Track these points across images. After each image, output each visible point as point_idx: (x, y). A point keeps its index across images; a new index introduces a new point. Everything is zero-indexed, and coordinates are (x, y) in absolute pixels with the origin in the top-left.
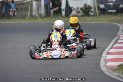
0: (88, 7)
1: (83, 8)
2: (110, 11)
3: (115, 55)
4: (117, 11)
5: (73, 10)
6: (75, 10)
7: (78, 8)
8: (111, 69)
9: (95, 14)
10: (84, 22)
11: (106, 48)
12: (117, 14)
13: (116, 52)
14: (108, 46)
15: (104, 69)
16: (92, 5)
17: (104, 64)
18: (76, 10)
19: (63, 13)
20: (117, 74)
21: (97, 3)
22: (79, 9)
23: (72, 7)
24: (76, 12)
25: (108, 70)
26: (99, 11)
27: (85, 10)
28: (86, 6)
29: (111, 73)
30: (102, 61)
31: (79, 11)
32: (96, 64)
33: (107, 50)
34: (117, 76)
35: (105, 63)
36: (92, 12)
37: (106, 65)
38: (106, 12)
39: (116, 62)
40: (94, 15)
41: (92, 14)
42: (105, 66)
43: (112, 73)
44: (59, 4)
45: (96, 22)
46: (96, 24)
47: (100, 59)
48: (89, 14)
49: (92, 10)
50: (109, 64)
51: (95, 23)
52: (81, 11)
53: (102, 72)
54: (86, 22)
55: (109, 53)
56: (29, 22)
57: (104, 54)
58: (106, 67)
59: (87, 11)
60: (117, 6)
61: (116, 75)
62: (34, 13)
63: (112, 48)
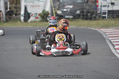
0: (46, 12)
1: (42, 14)
2: (67, 17)
4: (74, 17)
5: (32, 16)
6: (33, 15)
7: (36, 14)
16: (50, 12)
18: (35, 16)
19: (22, 18)
22: (38, 14)
23: (31, 13)
24: (34, 18)
26: (57, 17)
27: (43, 15)
28: (44, 12)
31: (37, 16)
48: (47, 19)
49: (50, 15)
52: (39, 17)
59: (45, 17)
60: (74, 12)
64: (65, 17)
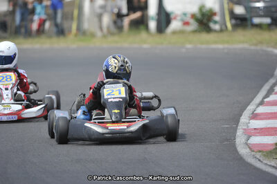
0: (207, 11)
2: (256, 20)
3: (269, 119)
4: (274, 22)
5: (175, 18)
6: (179, 18)
7: (185, 14)
8: (260, 151)
9: (224, 27)
10: (199, 46)
11: (248, 104)
12: (274, 27)
13: (271, 113)
14: (253, 99)
15: (243, 151)
16: (216, 8)
17: (243, 140)
18: (182, 20)
19: (153, 25)
20: (273, 163)
21: (228, 3)
22: (189, 16)
23: (172, 13)
24: (180, 23)
25: (253, 153)
26: (234, 21)
27: (200, 17)
28: (204, 11)
29: (259, 160)
30: (239, 132)
31: (188, 19)
32: (227, 140)
33: (251, 107)
34: (273, 167)
35: (246, 137)
36: (216, 22)
37: (249, 142)
38: (249, 23)
39: (271, 135)
40: (221, 31)
41: (217, 27)
42: (247, 144)
43: (261, 159)
44: (142, 4)
45: (226, 46)
46: (226, 51)
47: (235, 130)
49: (217, 18)
50: (256, 140)
51: (223, 49)
52: (192, 21)
53: (240, 159)
54: (204, 46)
55: (255, 116)
56: (74, 46)
57: (244, 119)
58: (249, 148)
59: (205, 21)
60: (273, 9)
61: (270, 166)
62: (86, 26)
63: (262, 103)
64: (251, 20)
